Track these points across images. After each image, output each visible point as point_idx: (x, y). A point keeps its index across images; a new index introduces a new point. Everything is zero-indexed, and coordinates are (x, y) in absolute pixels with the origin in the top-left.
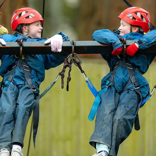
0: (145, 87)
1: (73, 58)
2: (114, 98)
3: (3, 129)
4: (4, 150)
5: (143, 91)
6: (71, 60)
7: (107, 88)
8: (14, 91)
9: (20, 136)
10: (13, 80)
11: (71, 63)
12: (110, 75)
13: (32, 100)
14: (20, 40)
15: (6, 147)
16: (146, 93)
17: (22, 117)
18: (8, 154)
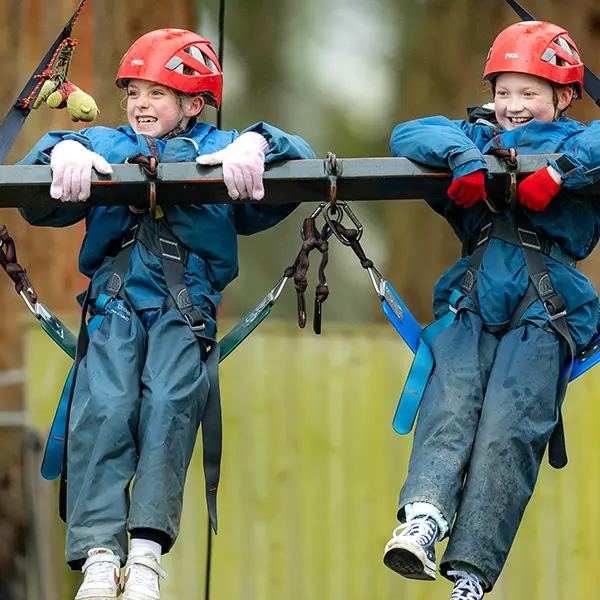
0: (587, 308)
1: (334, 218)
2: (477, 355)
3: (97, 477)
4: (100, 552)
5: (580, 325)
6: (327, 226)
7: (455, 316)
8: (132, 339)
9: (157, 507)
10: (126, 294)
11: (326, 235)
12: (463, 270)
13: (196, 368)
14: (149, 158)
15: (107, 543)
16: (590, 331)
17: (164, 437)
18: (115, 567)
